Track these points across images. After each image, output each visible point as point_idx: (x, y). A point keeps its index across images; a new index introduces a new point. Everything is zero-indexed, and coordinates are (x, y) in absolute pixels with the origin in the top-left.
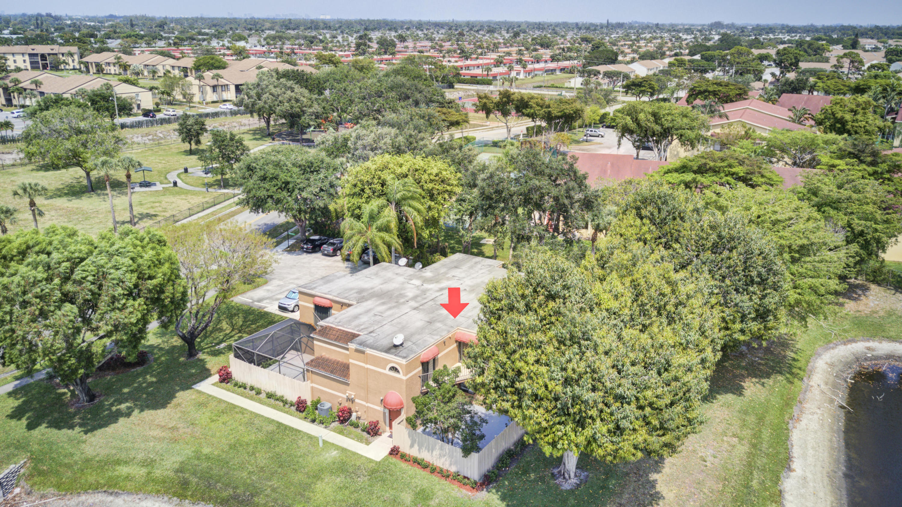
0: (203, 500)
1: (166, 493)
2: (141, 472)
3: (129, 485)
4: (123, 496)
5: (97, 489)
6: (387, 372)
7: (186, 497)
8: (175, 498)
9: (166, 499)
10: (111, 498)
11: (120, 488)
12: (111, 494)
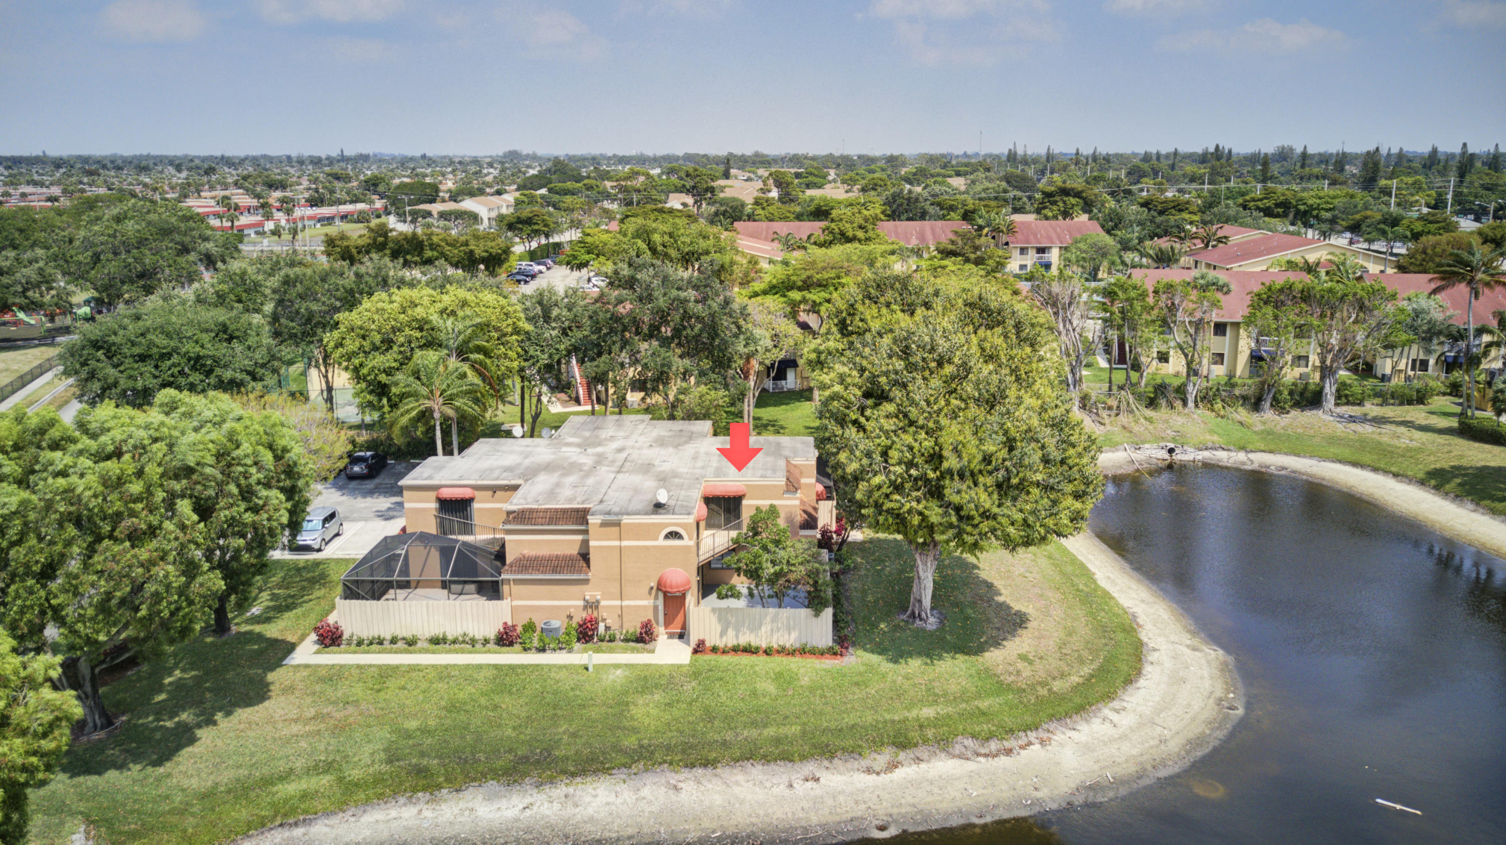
0: (474, 780)
1: (395, 793)
2: (324, 781)
3: (317, 805)
4: (319, 822)
5: (263, 825)
6: (661, 542)
7: (439, 787)
8: (420, 794)
9: (402, 800)
10: (299, 832)
11: (305, 812)
12: (296, 824)
